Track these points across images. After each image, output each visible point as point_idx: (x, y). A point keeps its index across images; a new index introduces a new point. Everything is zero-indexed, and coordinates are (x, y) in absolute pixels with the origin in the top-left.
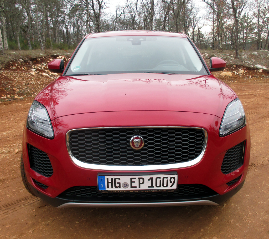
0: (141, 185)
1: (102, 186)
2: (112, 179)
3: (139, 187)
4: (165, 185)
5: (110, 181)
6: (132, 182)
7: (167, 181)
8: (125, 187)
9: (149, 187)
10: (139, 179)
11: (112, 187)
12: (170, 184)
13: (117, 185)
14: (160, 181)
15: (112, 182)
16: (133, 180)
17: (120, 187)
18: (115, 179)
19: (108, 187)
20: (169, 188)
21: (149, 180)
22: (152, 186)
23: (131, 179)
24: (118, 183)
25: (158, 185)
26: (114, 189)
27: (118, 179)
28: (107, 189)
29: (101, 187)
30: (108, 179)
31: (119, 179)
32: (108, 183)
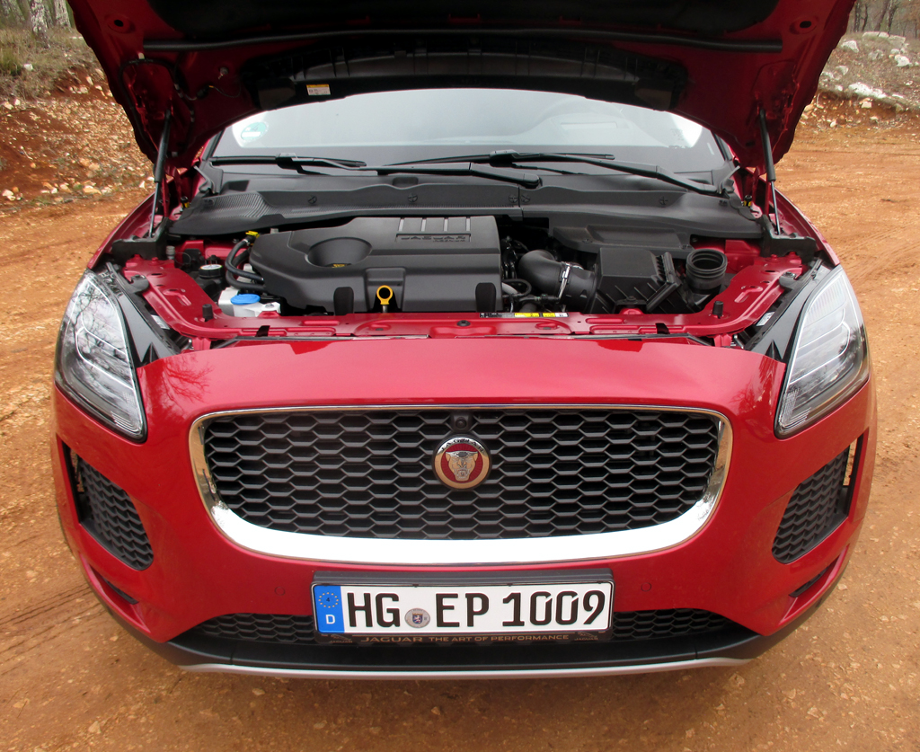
0: (475, 617)
1: (330, 619)
2: (367, 597)
3: (470, 623)
4: (566, 616)
5: (360, 602)
6: (440, 608)
7: (575, 605)
8: (417, 622)
9: (506, 624)
10: (470, 597)
11: (369, 624)
12: (583, 615)
13: (388, 618)
14: (549, 605)
15: (367, 608)
16: (446, 602)
17: (396, 622)
18: (379, 598)
19: (353, 623)
20: (579, 626)
21: (506, 601)
22: (517, 622)
23: (440, 598)
24: (389, 611)
25: (541, 616)
26: (377, 629)
27: (391, 599)
28: (348, 629)
29: (328, 622)
30: (351, 597)
31: (395, 598)
32: (353, 609)
